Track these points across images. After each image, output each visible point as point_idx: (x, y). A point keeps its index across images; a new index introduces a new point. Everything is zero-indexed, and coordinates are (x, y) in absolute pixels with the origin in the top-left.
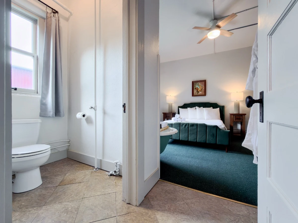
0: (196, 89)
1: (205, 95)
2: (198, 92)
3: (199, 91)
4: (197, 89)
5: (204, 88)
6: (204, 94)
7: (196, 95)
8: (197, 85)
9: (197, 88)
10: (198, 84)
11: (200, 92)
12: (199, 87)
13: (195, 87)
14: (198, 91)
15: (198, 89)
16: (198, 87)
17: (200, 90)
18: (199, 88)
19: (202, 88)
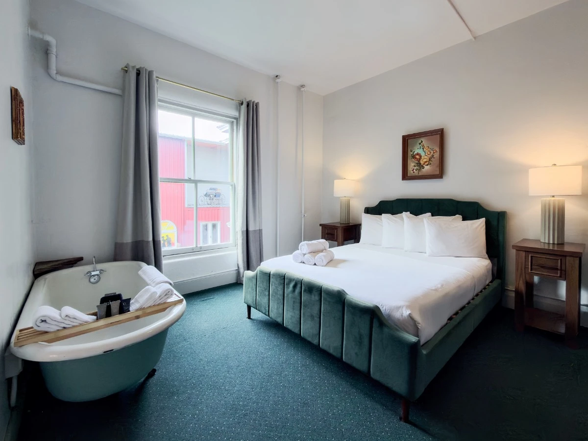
0: (414, 157)
1: (440, 174)
2: (420, 166)
3: (422, 162)
4: (417, 158)
5: (437, 155)
6: (438, 173)
7: (414, 174)
8: (419, 146)
9: (418, 154)
10: (420, 144)
11: (427, 168)
12: (423, 150)
13: (412, 153)
14: (420, 164)
15: (421, 157)
16: (421, 151)
17: (426, 162)
18: (423, 154)
19: (433, 156)
